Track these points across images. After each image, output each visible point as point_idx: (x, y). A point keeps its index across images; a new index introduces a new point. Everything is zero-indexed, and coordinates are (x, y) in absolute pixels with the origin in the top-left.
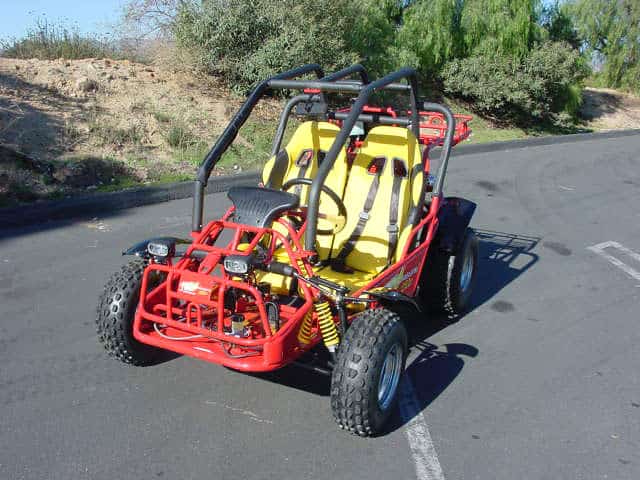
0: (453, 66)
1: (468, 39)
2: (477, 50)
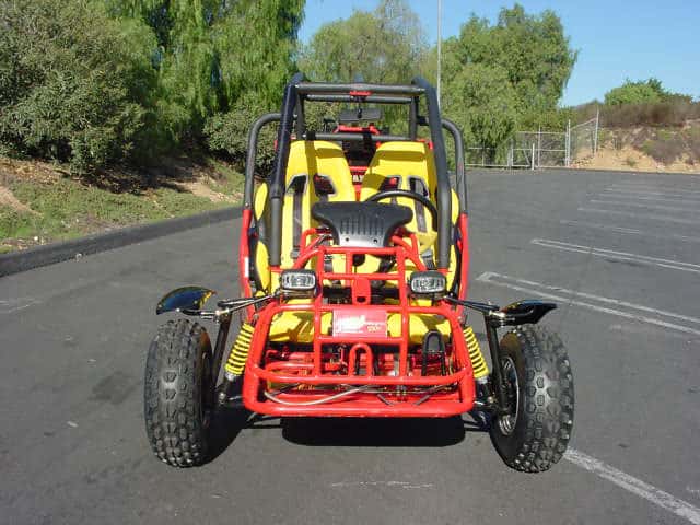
0: (217, 121)
1: (228, 92)
2: (238, 104)
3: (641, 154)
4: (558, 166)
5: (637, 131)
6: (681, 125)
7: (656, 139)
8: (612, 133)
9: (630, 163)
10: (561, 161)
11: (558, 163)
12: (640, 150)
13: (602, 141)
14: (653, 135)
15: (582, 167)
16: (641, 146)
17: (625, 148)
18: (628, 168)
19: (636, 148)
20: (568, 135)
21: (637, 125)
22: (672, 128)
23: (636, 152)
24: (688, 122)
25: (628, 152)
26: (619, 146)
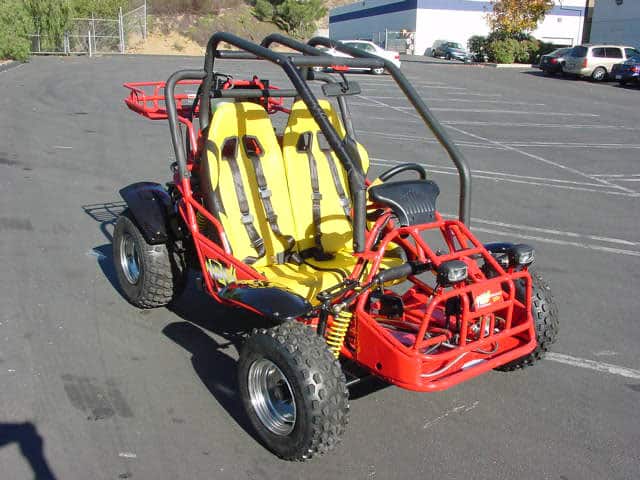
3: (186, 39)
4: (113, 52)
5: (180, 18)
6: (216, 13)
7: (197, 25)
8: (158, 19)
9: (179, 48)
10: (115, 47)
11: (112, 48)
12: (186, 35)
13: (151, 27)
14: (195, 22)
15: (136, 53)
16: (185, 32)
17: (172, 33)
18: (176, 53)
19: (181, 33)
20: (120, 22)
21: (180, 12)
22: (209, 15)
23: (182, 38)
24: (222, 10)
25: (175, 37)
26: (166, 32)
